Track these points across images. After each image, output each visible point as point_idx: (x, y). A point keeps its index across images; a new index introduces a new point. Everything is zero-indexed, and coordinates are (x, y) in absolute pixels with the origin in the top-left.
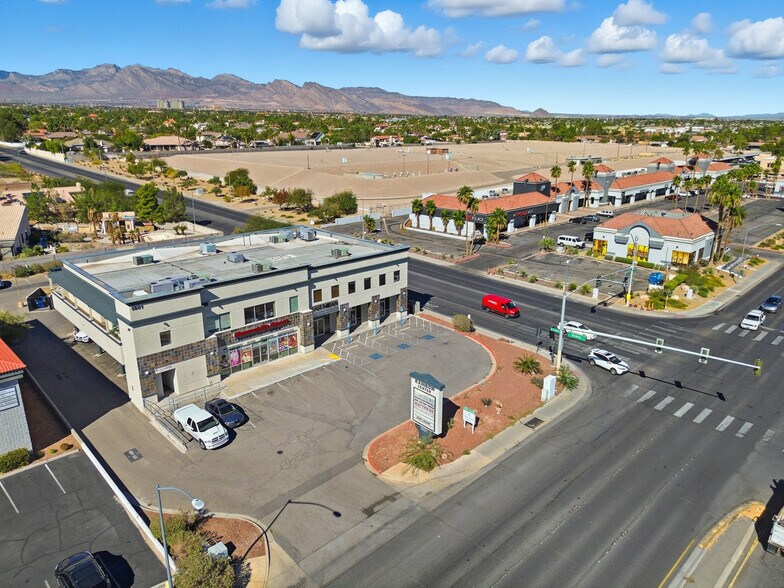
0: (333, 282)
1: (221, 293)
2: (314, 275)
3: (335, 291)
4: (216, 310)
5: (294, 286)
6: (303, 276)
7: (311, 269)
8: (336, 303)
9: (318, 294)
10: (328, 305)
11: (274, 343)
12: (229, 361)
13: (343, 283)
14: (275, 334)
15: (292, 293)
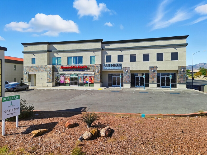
0: (119, 53)
1: (58, 47)
2: (106, 47)
3: (120, 58)
4: (56, 55)
5: (93, 50)
6: (99, 45)
7: (104, 43)
8: (121, 65)
9: (109, 59)
10: (114, 65)
11: (81, 77)
12: (60, 80)
13: (127, 55)
14: (82, 73)
15: (92, 54)
